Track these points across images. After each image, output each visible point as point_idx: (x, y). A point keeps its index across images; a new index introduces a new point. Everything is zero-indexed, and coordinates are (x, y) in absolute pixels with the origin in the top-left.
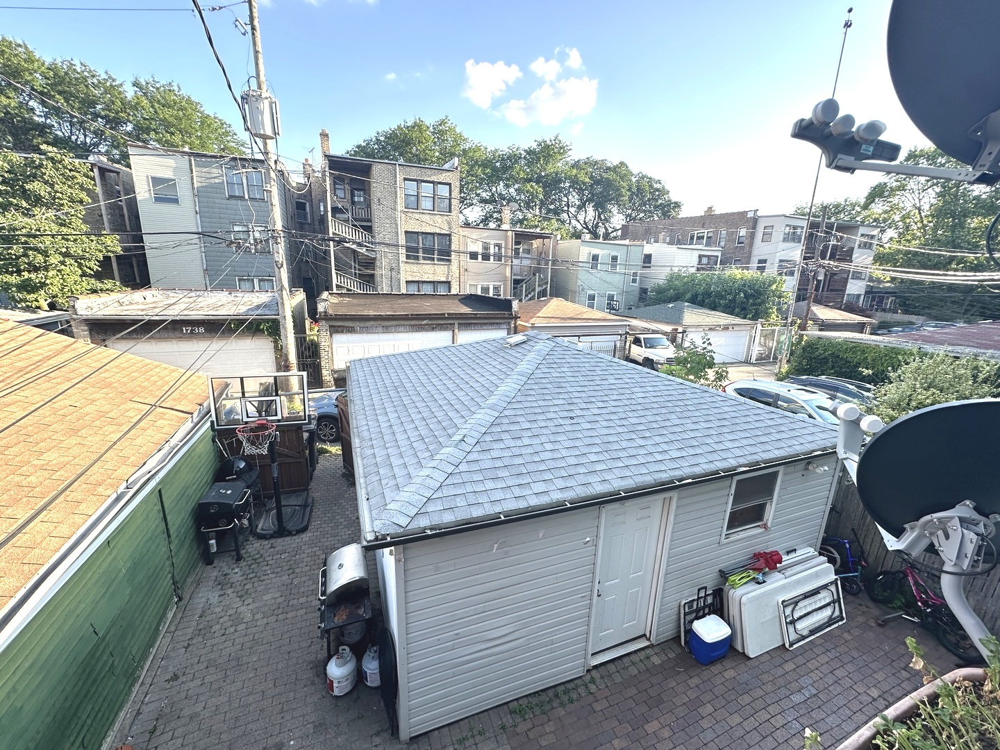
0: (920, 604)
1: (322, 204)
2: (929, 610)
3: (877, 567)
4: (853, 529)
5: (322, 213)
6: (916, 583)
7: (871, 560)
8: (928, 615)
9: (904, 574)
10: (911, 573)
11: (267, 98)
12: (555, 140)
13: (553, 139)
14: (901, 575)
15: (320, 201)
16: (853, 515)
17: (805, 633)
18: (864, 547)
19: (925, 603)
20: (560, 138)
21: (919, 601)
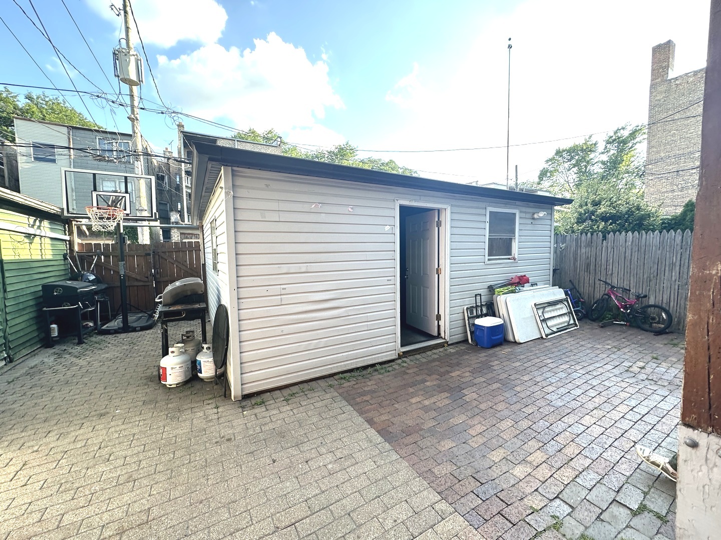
0: (622, 310)
1: (178, 176)
2: (629, 311)
3: (591, 301)
4: (570, 281)
5: (178, 183)
6: (616, 297)
7: (586, 298)
8: (629, 314)
9: (608, 296)
10: (612, 292)
11: (134, 55)
12: (346, 145)
13: (345, 144)
14: (607, 297)
15: (176, 174)
16: (569, 271)
17: (555, 329)
18: (580, 290)
19: (625, 308)
20: (350, 143)
21: (621, 308)
